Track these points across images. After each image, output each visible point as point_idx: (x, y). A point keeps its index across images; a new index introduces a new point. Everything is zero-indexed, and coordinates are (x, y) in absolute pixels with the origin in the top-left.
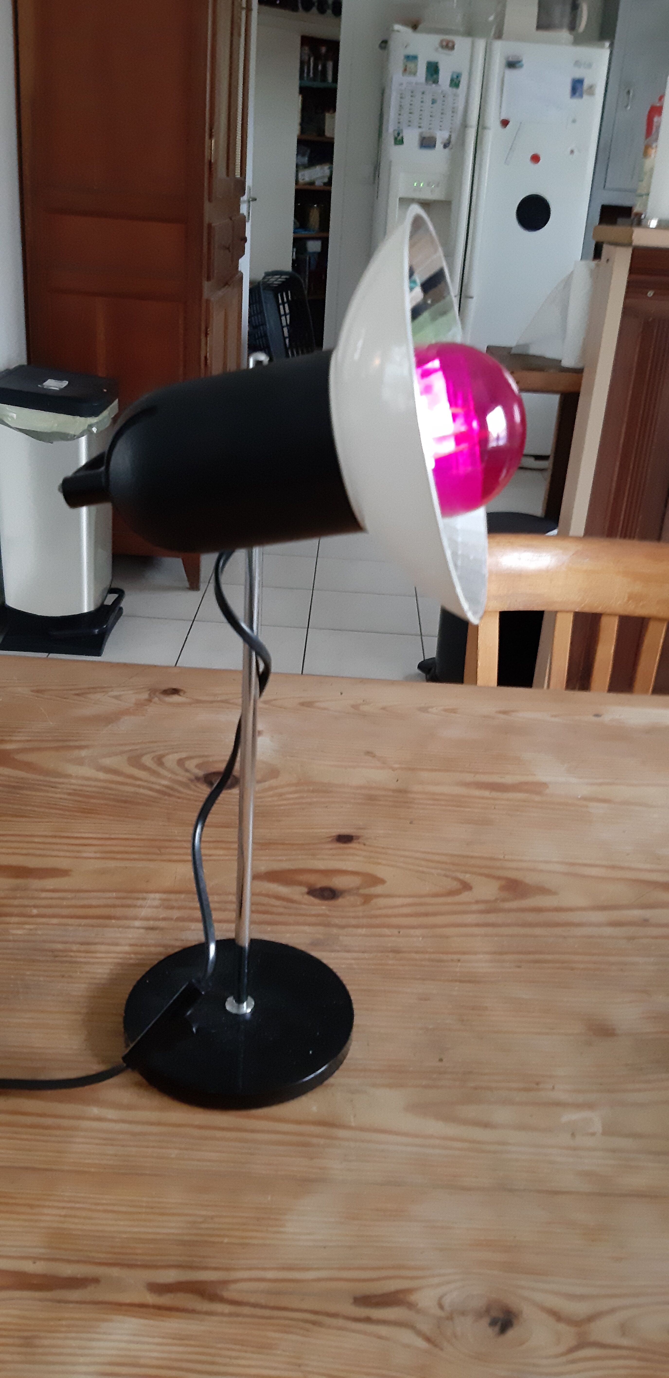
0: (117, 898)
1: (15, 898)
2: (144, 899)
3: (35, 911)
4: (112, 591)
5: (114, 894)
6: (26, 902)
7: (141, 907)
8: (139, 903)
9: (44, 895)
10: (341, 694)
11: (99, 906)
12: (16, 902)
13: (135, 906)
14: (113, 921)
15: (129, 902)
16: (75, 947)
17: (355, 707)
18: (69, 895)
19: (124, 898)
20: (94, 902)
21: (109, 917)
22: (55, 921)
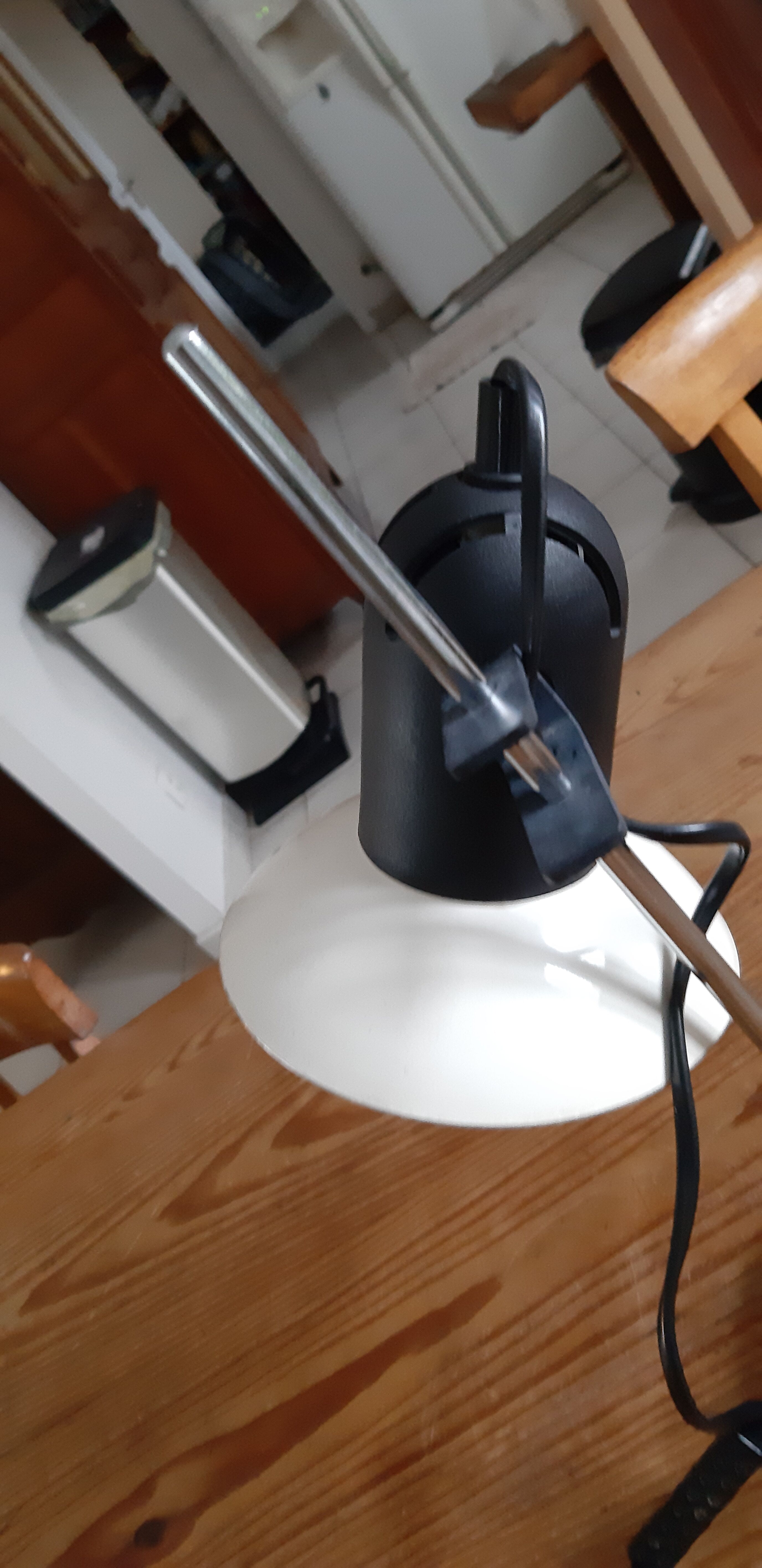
0: (586, 1291)
1: (454, 1385)
2: (624, 1266)
3: (493, 1394)
4: (309, 685)
5: (578, 1286)
6: (471, 1384)
7: (628, 1286)
8: (621, 1278)
9: (488, 1350)
10: (638, 693)
11: (571, 1326)
12: (459, 1392)
13: (618, 1292)
14: (608, 1343)
15: (606, 1287)
16: (587, 1435)
17: (671, 699)
18: (518, 1329)
19: (595, 1284)
20: (559, 1321)
21: (596, 1339)
22: (530, 1396)
